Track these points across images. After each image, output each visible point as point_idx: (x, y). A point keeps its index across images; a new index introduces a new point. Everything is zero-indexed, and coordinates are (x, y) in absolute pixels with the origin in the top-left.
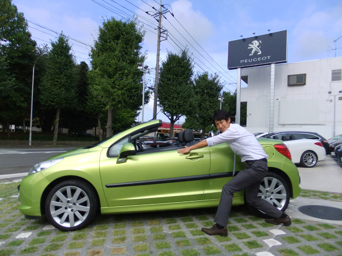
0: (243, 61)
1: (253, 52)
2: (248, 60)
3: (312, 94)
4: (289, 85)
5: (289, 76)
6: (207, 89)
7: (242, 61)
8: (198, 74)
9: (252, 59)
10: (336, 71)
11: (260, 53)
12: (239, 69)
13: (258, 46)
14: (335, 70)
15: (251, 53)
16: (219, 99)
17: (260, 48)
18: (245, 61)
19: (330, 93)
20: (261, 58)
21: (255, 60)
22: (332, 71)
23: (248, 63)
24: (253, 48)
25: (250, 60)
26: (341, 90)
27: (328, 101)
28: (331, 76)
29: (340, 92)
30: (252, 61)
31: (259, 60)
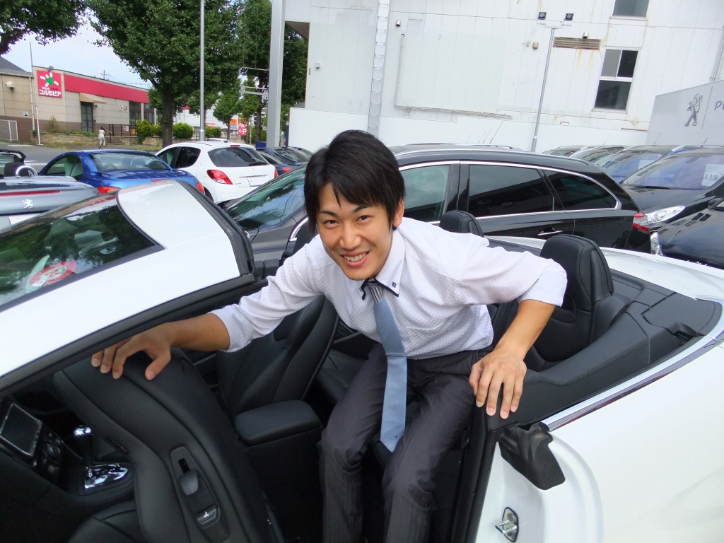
3: (492, 18)
19: (542, 17)
26: (570, 12)
27: (527, 46)
29: (569, 17)
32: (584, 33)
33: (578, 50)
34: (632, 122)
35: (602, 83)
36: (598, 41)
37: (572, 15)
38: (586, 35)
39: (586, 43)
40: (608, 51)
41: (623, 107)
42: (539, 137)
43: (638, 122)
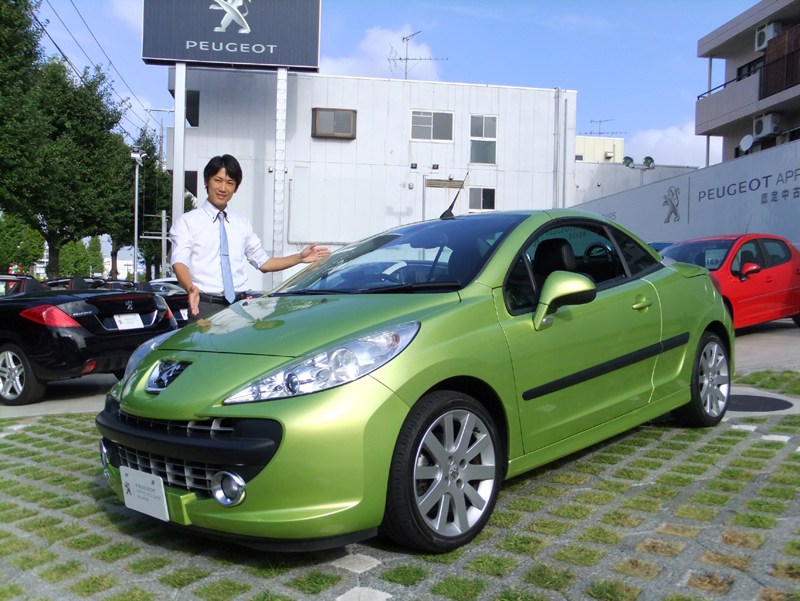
0: (196, 44)
1: (225, 22)
2: (210, 46)
3: (371, 165)
4: (316, 136)
5: (315, 110)
6: (69, 117)
7: (190, 44)
9: (221, 44)
10: (422, 116)
11: (246, 30)
13: (239, 8)
14: (419, 113)
15: (220, 26)
17: (245, 14)
18: (201, 45)
20: (251, 47)
21: (231, 47)
22: (414, 113)
23: (211, 53)
24: (226, 9)
25: (217, 47)
26: (436, 163)
27: (404, 187)
28: (411, 125)
29: (435, 167)
30: (221, 49)
31: (242, 50)
33: (447, 189)
36: (462, 181)
37: (438, 165)
38: (451, 177)
39: (451, 183)
40: (471, 189)
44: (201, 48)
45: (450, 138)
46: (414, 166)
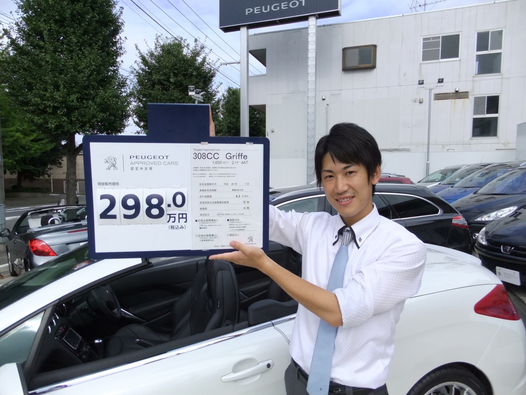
0: (252, 10)
2: (261, 9)
3: (388, 87)
4: (346, 69)
5: (344, 50)
6: (176, 75)
7: (249, 11)
8: (160, 41)
9: (269, 6)
10: (432, 41)
12: (244, 30)
14: (429, 39)
16: (190, 93)
18: (255, 10)
19: (421, 83)
20: (288, 4)
21: (275, 7)
22: (424, 39)
23: (262, 15)
25: (266, 9)
26: (441, 77)
27: (415, 102)
28: (422, 50)
29: (441, 81)
30: (268, 10)
31: (283, 8)
32: (456, 89)
33: (453, 100)
34: (504, 144)
35: (475, 120)
36: (467, 92)
37: (443, 79)
38: (457, 90)
39: (458, 95)
40: (475, 98)
41: (495, 134)
42: (431, 162)
43: (508, 144)
44: (256, 12)
45: (457, 56)
46: (421, 82)
